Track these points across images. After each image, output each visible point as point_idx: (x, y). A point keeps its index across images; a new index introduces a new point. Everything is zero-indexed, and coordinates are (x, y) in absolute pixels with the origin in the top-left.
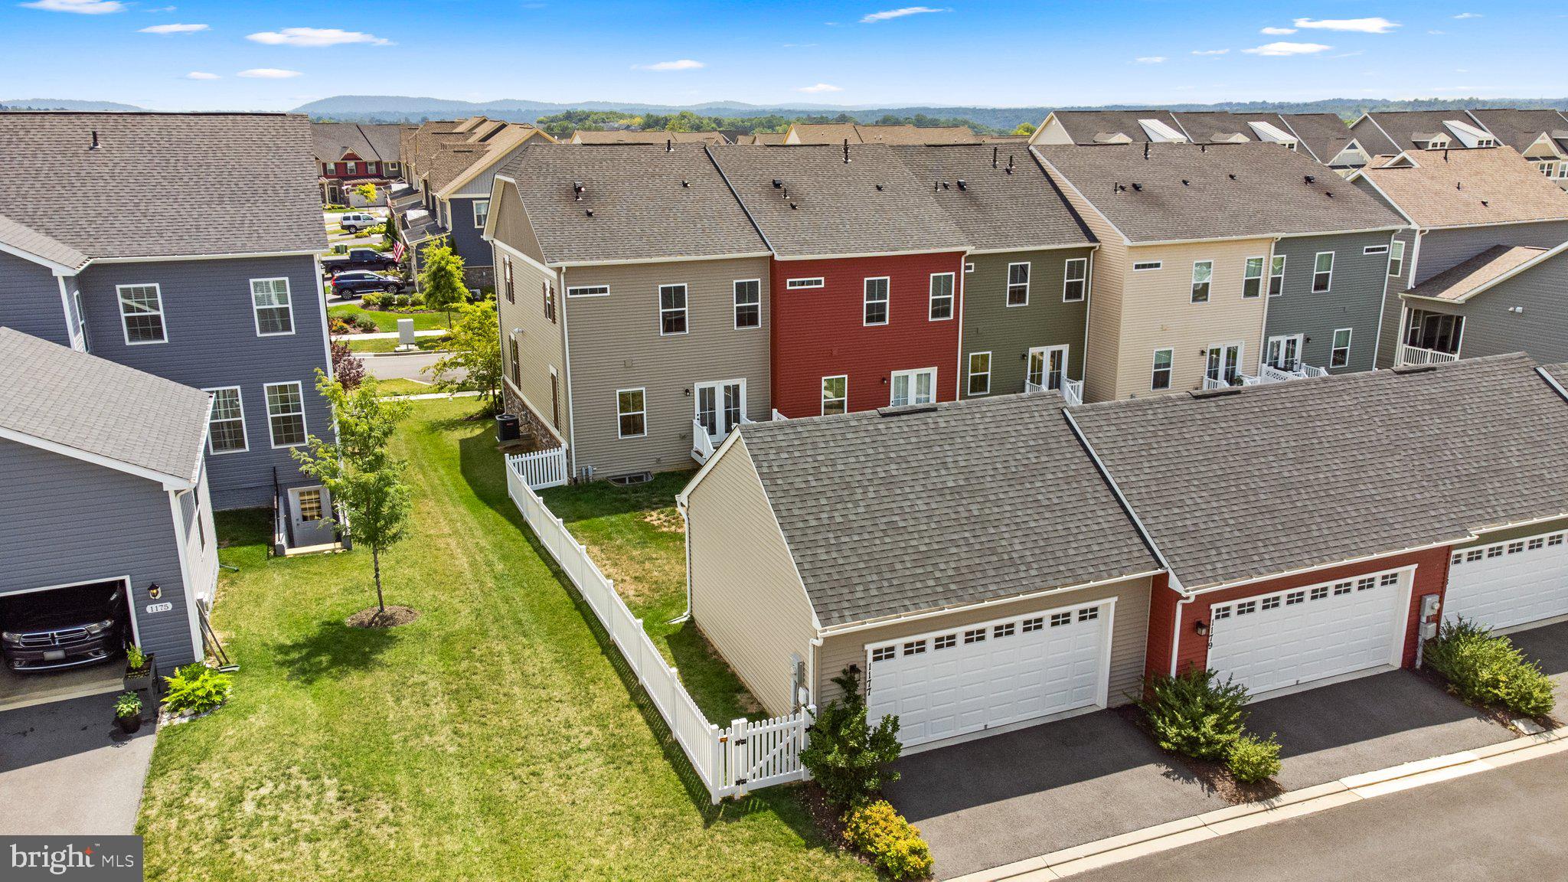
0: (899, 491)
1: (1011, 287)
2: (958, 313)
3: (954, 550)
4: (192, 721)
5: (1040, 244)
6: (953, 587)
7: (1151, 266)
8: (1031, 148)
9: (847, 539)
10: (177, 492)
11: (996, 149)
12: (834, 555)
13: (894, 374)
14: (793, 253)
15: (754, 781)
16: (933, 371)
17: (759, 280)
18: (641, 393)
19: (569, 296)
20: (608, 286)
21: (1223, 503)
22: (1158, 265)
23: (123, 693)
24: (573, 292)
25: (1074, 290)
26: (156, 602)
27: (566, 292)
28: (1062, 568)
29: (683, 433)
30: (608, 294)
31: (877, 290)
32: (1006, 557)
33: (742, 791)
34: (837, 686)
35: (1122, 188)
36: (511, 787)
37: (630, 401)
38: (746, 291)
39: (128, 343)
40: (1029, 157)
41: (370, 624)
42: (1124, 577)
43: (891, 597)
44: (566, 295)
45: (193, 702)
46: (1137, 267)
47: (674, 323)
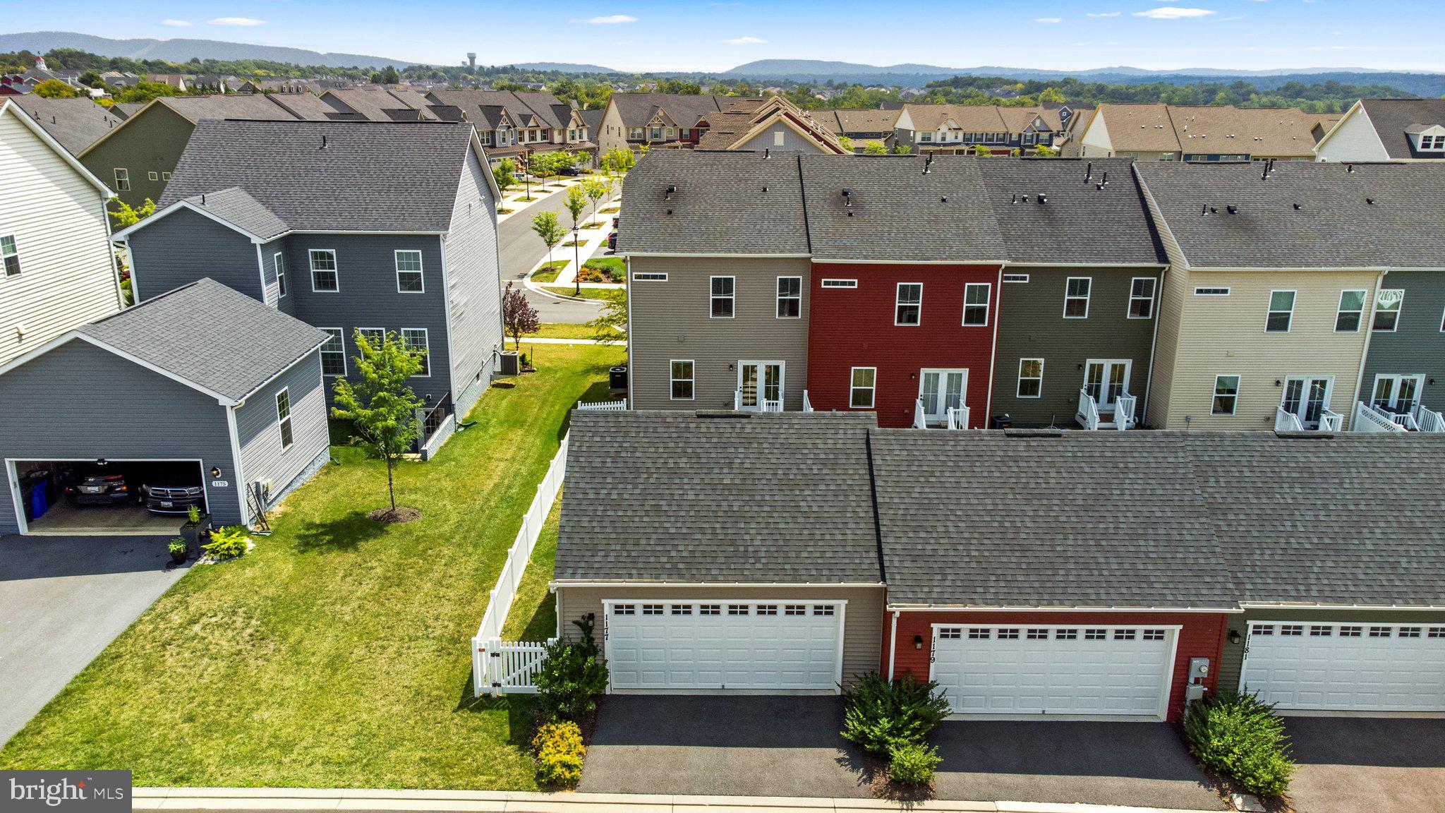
0: (677, 481)
1: (1068, 300)
2: (993, 321)
3: (699, 536)
4: (216, 564)
5: (1102, 262)
6: (681, 566)
7: (1216, 291)
8: (1133, 164)
9: (612, 513)
10: (232, 407)
11: (1090, 165)
12: (595, 524)
13: (924, 371)
14: (828, 257)
15: (509, 686)
16: (965, 372)
17: (801, 277)
18: (691, 364)
19: (634, 280)
20: (667, 274)
21: (976, 535)
22: (1225, 291)
23: (176, 537)
24: (638, 277)
25: (1142, 308)
26: (219, 479)
27: (631, 276)
28: (787, 567)
29: (727, 401)
30: (667, 280)
31: (907, 293)
32: (742, 549)
33: (497, 692)
34: (577, 627)
35: (1213, 211)
36: (360, 652)
37: (683, 370)
38: (789, 286)
39: (314, 291)
40: (1129, 173)
41: (380, 518)
42: (842, 583)
43: (623, 565)
44: (631, 279)
45: (218, 552)
46: (1200, 291)
47: (722, 307)
